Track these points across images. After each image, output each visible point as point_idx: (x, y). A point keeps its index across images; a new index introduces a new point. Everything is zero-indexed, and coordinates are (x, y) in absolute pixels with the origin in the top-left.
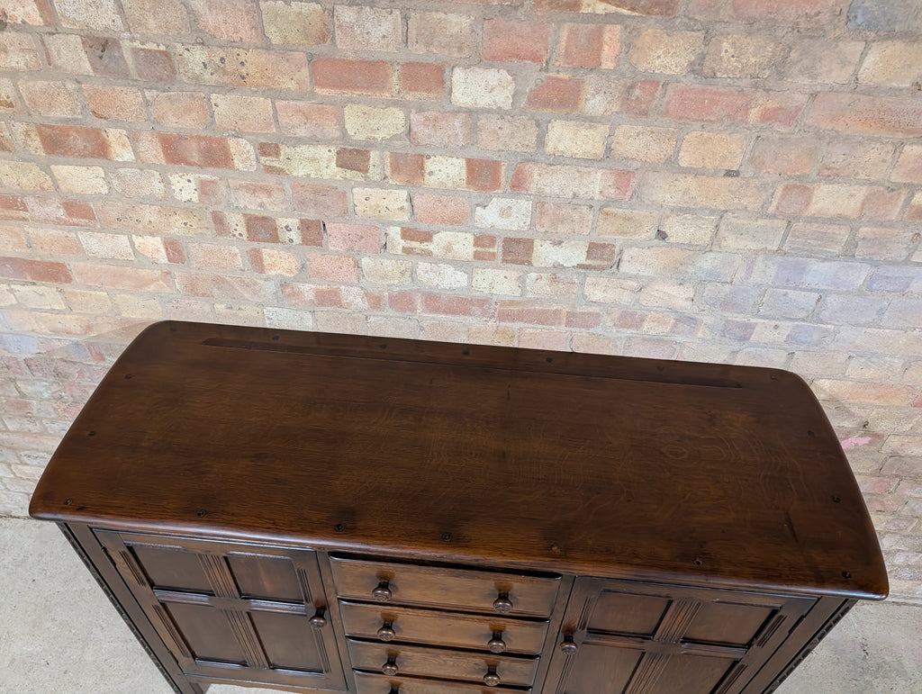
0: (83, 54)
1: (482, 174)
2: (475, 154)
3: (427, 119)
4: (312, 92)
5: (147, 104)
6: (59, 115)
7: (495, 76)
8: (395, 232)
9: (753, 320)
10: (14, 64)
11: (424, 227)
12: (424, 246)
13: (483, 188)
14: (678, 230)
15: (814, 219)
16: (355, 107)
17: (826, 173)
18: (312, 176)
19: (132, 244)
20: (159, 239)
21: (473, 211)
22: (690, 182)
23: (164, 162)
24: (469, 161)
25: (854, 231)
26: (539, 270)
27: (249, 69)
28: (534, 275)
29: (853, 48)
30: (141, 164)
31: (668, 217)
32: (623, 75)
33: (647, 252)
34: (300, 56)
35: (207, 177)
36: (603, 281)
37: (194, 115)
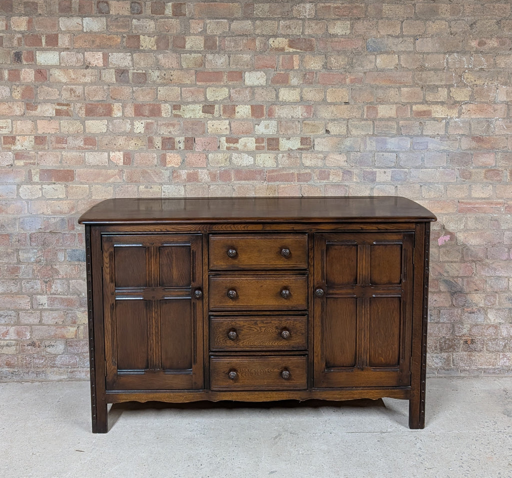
0: (114, 76)
1: (258, 112)
2: (254, 103)
3: (236, 91)
4: (196, 84)
5: (133, 92)
6: (97, 99)
7: (260, 74)
8: (223, 139)
9: (374, 170)
10: (86, 81)
11: (235, 136)
12: (235, 145)
13: (257, 117)
14: (334, 129)
15: (381, 119)
16: (211, 88)
17: (379, 100)
18: (192, 117)
19: (109, 156)
20: (122, 153)
21: (254, 127)
22: (332, 108)
23: (133, 116)
24: (252, 106)
25: (398, 123)
26: (283, 152)
27: (174, 77)
28: (281, 155)
29: (372, 57)
30: (124, 117)
31: (328, 123)
32: (302, 71)
33: (324, 140)
34: (193, 71)
35: (150, 121)
36: (309, 155)
37: (150, 96)
